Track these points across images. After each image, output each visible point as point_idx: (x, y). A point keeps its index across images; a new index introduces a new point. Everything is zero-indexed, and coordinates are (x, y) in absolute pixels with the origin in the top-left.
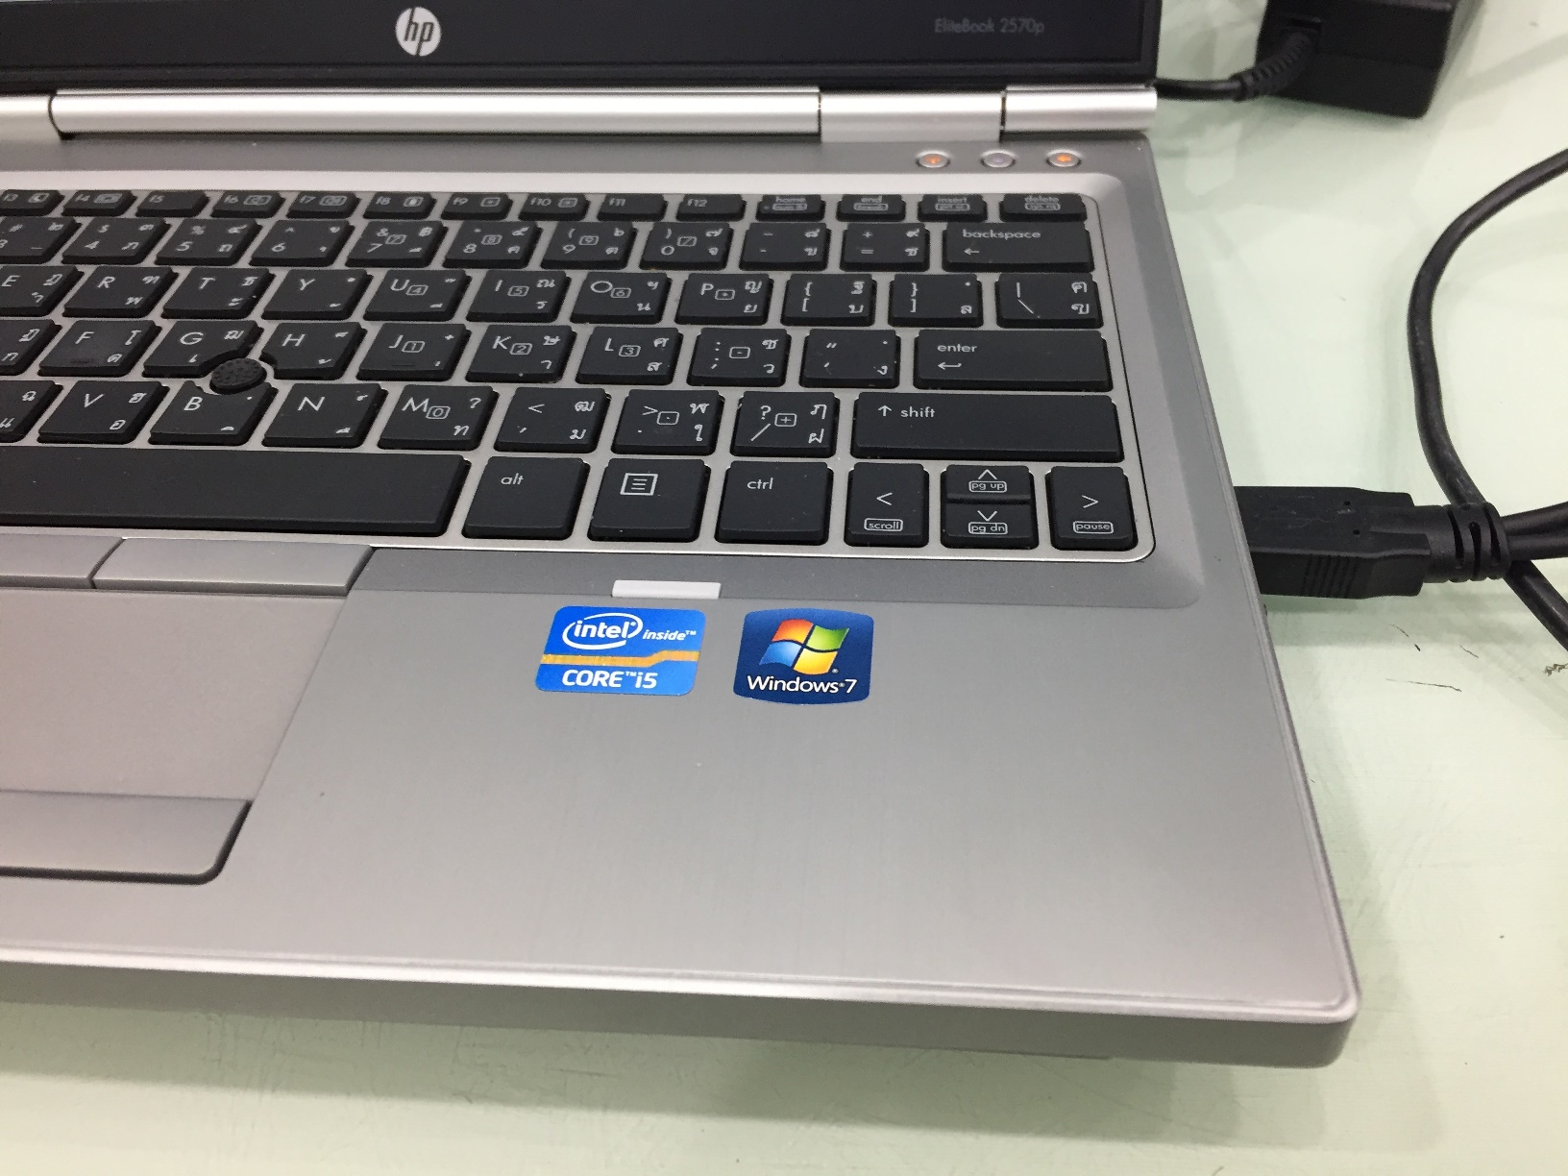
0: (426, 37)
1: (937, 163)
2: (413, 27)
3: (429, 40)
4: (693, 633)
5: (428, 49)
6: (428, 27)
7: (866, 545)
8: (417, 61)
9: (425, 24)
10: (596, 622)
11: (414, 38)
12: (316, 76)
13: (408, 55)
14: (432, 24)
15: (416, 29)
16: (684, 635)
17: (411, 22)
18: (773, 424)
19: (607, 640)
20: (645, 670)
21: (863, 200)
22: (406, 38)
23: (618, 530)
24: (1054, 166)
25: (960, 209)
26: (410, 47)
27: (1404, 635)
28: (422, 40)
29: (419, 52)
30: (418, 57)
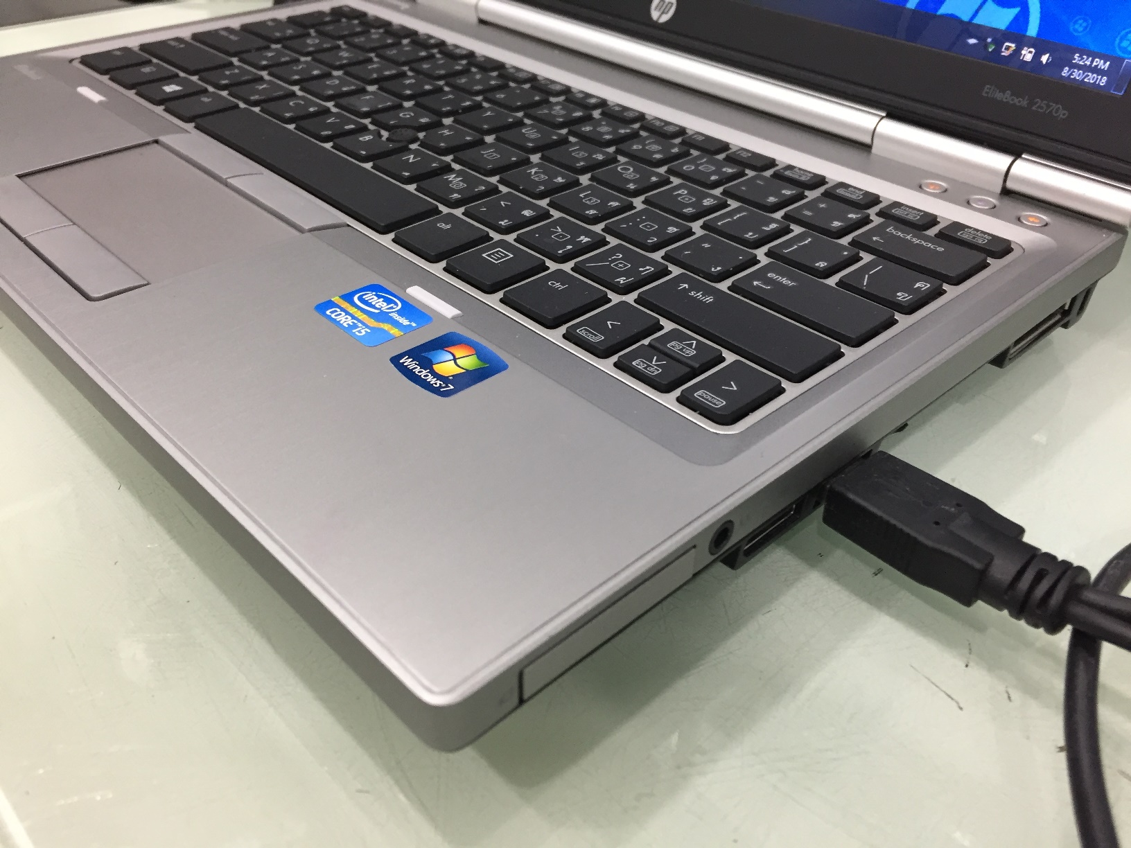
0: (666, 11)
1: (934, 189)
2: (662, 3)
3: (666, 13)
4: (414, 325)
5: (665, 18)
7: (570, 341)
8: (655, 25)
10: (379, 297)
11: (659, 10)
13: (652, 20)
14: (672, 4)
15: (663, 5)
16: (408, 323)
17: (663, 1)
18: (610, 264)
19: (374, 307)
20: (367, 326)
21: (850, 189)
22: (656, 9)
23: (456, 269)
24: (1022, 222)
25: (910, 217)
26: (655, 15)
27: (967, 651)
28: (663, 13)
29: (659, 18)
30: (656, 22)
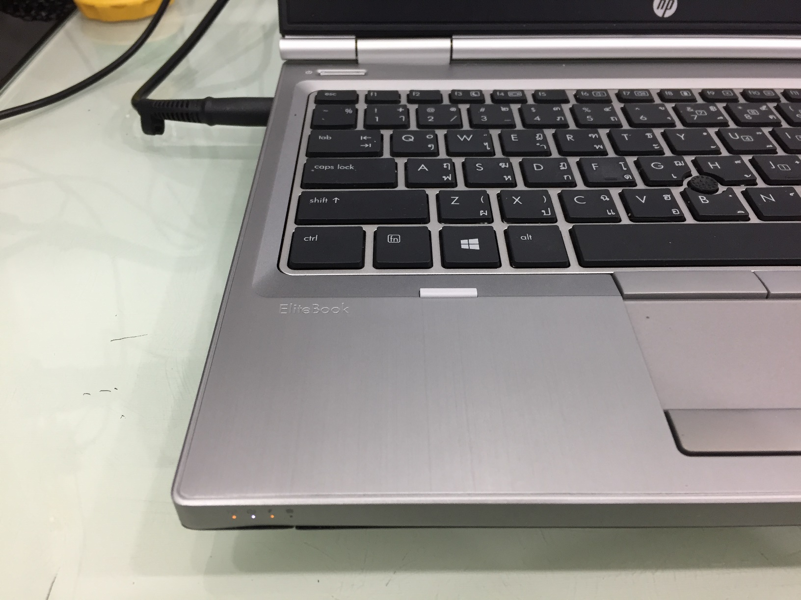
0: (669, 7)
3: (670, 9)
5: (669, 13)
6: (671, 2)
8: (662, 20)
11: (662, 8)
12: (606, 28)
13: (659, 17)
15: (664, 3)
22: (658, 8)
26: (659, 13)
28: (666, 9)
29: (664, 14)
30: (662, 17)
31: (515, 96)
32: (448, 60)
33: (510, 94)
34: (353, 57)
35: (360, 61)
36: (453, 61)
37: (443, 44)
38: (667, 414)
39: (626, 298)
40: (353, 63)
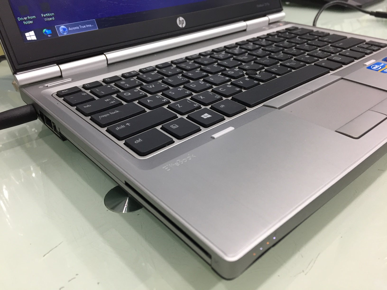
2: (180, 22)
3: (183, 24)
5: (184, 25)
6: (183, 21)
8: (183, 29)
9: (182, 20)
11: (181, 24)
12: (165, 36)
14: (183, 20)
15: (181, 22)
17: (179, 21)
22: (179, 24)
26: (180, 26)
28: (182, 24)
29: (182, 26)
30: (182, 28)
31: (150, 69)
32: (106, 65)
33: (148, 69)
34: (60, 74)
35: (63, 76)
36: (109, 65)
37: (101, 58)
38: (336, 131)
39: (280, 108)
40: (61, 77)
